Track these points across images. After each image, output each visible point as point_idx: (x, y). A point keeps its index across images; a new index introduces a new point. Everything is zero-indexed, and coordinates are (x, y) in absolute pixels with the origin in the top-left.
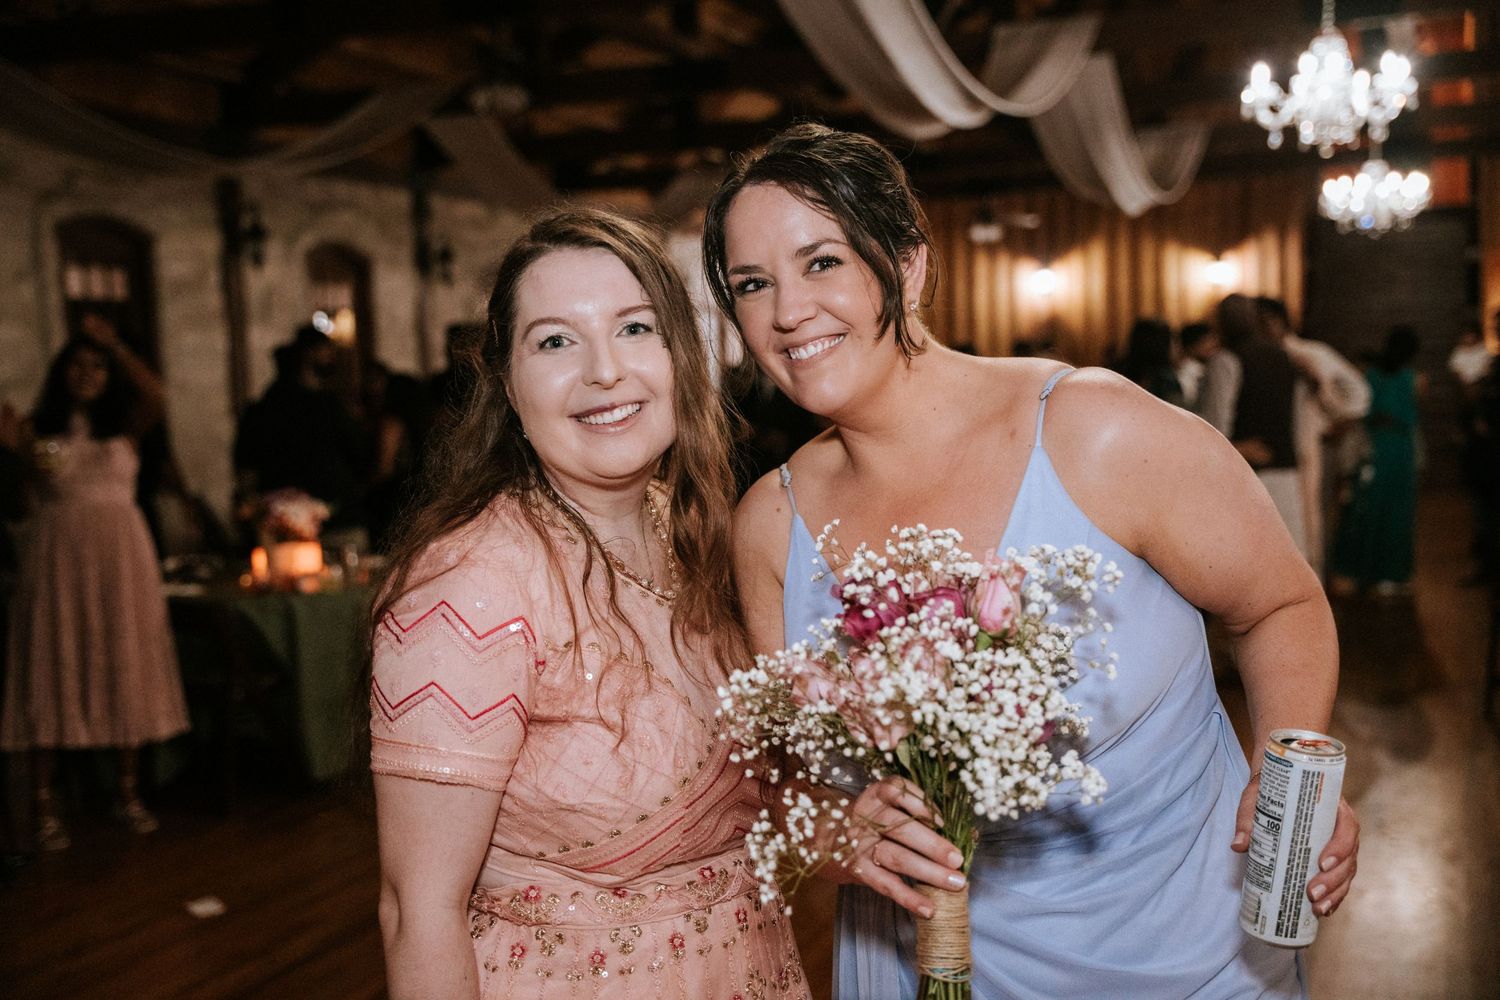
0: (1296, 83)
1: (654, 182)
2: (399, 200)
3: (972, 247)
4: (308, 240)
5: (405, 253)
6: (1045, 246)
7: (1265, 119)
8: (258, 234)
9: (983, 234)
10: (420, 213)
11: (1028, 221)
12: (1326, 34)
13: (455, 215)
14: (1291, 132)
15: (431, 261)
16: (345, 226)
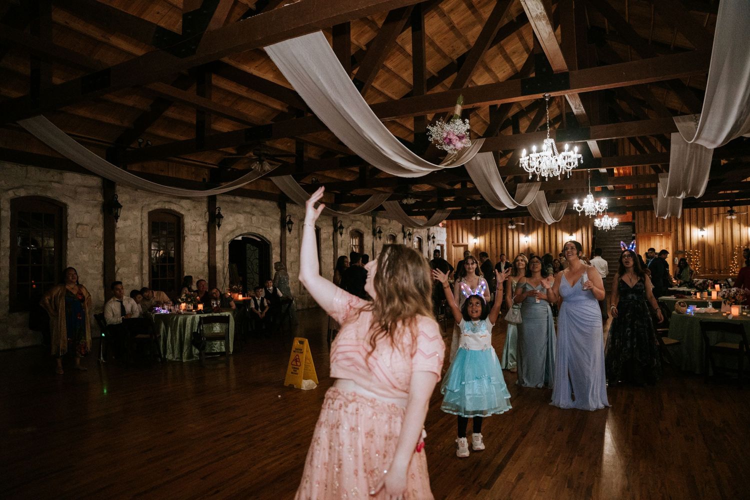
0: (584, 203)
2: (369, 219)
3: (508, 230)
4: (351, 229)
5: (371, 231)
6: (527, 230)
9: (511, 227)
10: (374, 221)
11: (522, 224)
13: (382, 221)
14: (583, 212)
15: (376, 233)
16: (358, 225)
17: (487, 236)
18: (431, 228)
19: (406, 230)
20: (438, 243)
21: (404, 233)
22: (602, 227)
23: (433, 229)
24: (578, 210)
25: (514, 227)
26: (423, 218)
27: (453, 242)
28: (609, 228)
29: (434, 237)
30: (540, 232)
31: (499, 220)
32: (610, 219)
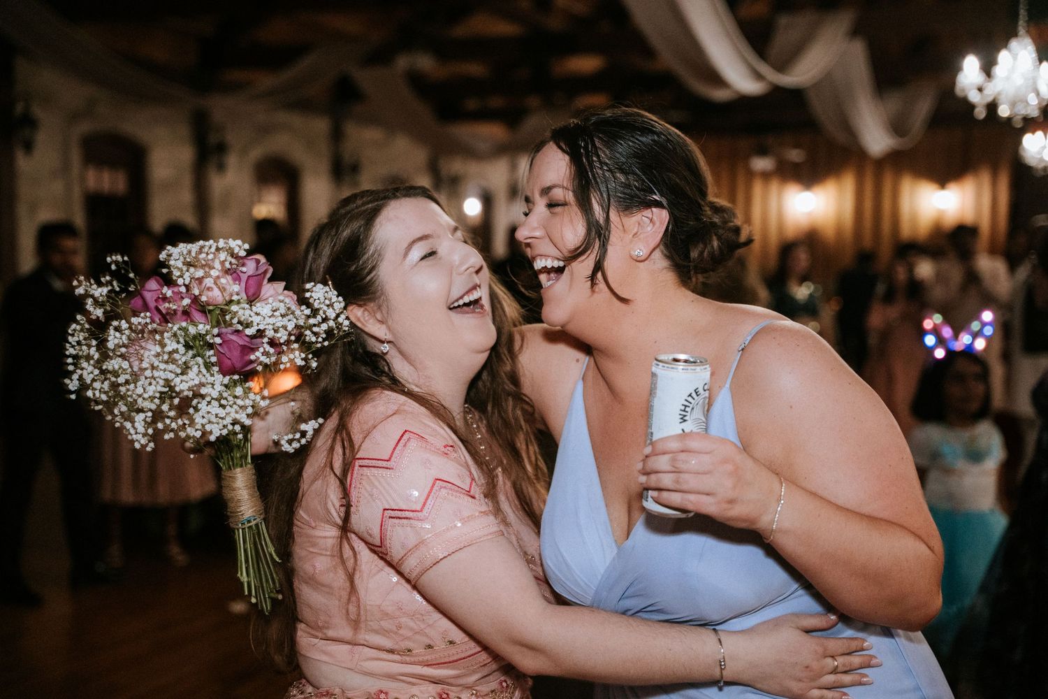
0: (999, 70)
1: (512, 118)
2: (321, 125)
3: (751, 175)
4: (256, 153)
5: (324, 166)
6: (808, 175)
7: (974, 97)
8: (221, 149)
9: (761, 164)
10: (337, 135)
11: (795, 155)
12: (1021, 36)
13: (363, 136)
15: (344, 172)
16: (284, 144)
21: (436, 174)
24: (972, 95)
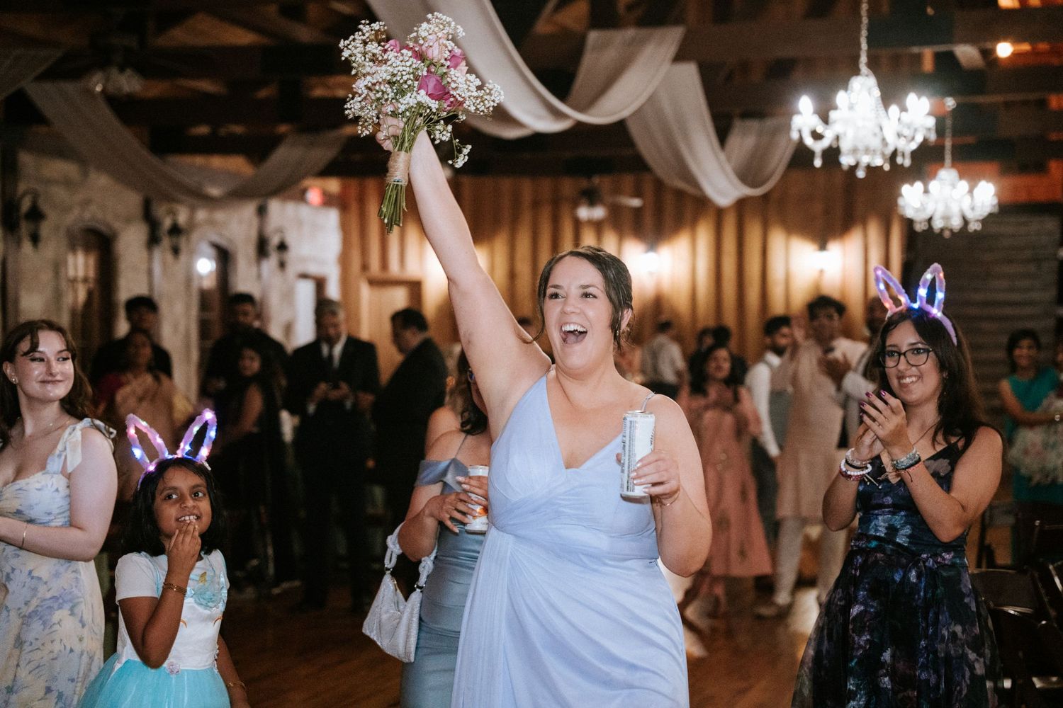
9: (590, 213)
12: (863, 74)
15: (18, 219)
17: (500, 245)
18: (275, 206)
19: (160, 211)
20: (301, 268)
21: (153, 225)
22: (930, 220)
23: (281, 213)
24: (809, 141)
25: (599, 213)
26: (237, 165)
27: (365, 267)
28: (956, 223)
29: (282, 247)
30: (704, 236)
31: (546, 185)
32: (964, 185)
